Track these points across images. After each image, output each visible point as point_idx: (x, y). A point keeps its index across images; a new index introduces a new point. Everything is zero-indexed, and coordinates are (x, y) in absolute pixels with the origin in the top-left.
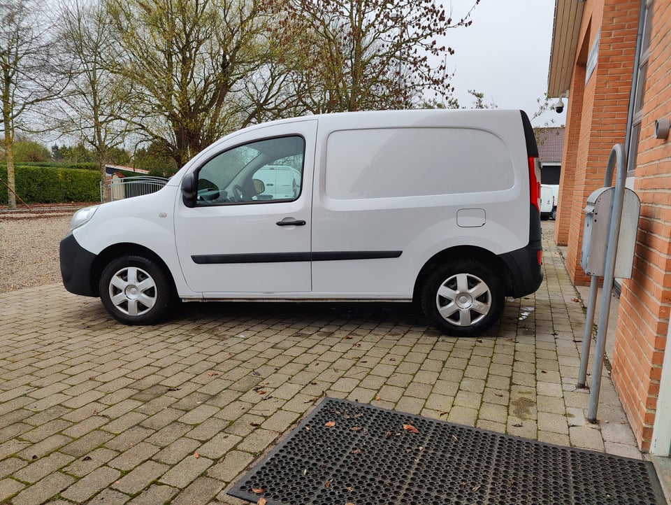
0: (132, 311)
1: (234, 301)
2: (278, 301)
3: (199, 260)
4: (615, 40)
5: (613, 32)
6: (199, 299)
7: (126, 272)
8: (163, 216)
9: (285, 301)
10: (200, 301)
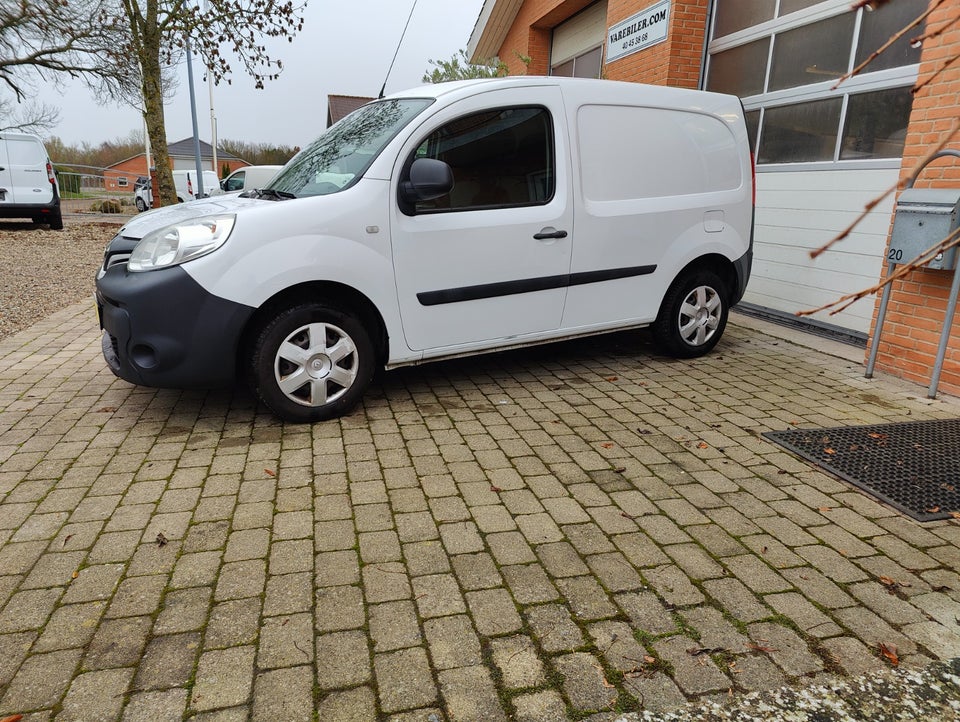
0: (319, 398)
1: (459, 356)
2: (514, 348)
3: (427, 299)
4: (689, 17)
5: (686, 6)
6: (409, 362)
7: (305, 333)
8: (372, 231)
9: (521, 346)
10: (412, 365)
